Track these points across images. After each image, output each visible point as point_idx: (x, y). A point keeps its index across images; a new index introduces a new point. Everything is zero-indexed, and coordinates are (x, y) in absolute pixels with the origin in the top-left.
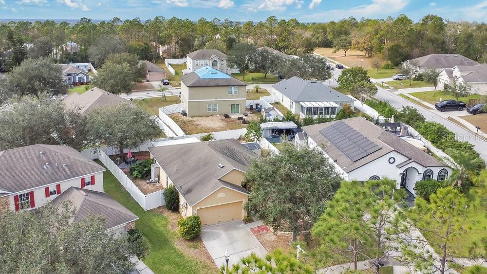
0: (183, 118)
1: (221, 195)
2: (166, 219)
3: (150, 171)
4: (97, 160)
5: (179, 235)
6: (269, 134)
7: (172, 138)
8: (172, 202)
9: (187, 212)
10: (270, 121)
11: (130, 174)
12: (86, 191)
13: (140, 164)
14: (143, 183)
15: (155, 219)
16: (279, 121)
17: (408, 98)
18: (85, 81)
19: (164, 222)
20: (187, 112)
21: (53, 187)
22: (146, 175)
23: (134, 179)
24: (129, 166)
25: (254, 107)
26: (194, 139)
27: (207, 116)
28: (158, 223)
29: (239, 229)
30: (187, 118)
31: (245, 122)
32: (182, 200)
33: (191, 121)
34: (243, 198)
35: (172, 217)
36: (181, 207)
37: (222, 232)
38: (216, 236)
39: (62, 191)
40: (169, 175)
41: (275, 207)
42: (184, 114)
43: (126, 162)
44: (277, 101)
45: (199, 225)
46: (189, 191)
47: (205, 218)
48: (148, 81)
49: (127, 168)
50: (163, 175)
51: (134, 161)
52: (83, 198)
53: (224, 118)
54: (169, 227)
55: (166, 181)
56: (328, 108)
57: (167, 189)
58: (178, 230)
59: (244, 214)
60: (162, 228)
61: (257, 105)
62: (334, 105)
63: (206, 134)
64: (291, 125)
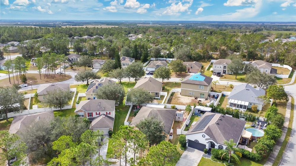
6: (197, 111)
27: (189, 96)
33: (179, 98)
39: (100, 114)
48: (190, 72)
56: (242, 105)
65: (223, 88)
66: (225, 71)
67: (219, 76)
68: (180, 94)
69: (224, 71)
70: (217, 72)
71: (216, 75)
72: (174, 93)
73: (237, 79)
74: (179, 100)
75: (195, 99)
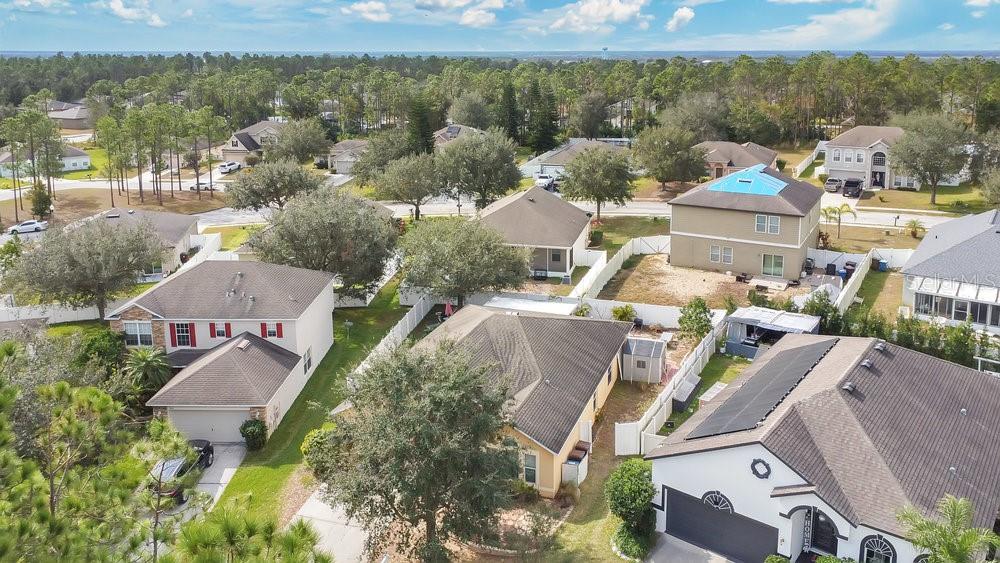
21: (221, 327)
30: (665, 268)
53: (734, 279)
56: (983, 306)
65: (873, 239)
66: (882, 174)
67: (855, 196)
68: (665, 261)
69: (874, 174)
70: (844, 178)
71: (842, 190)
72: (642, 256)
73: (941, 207)
74: (659, 283)
75: (739, 279)
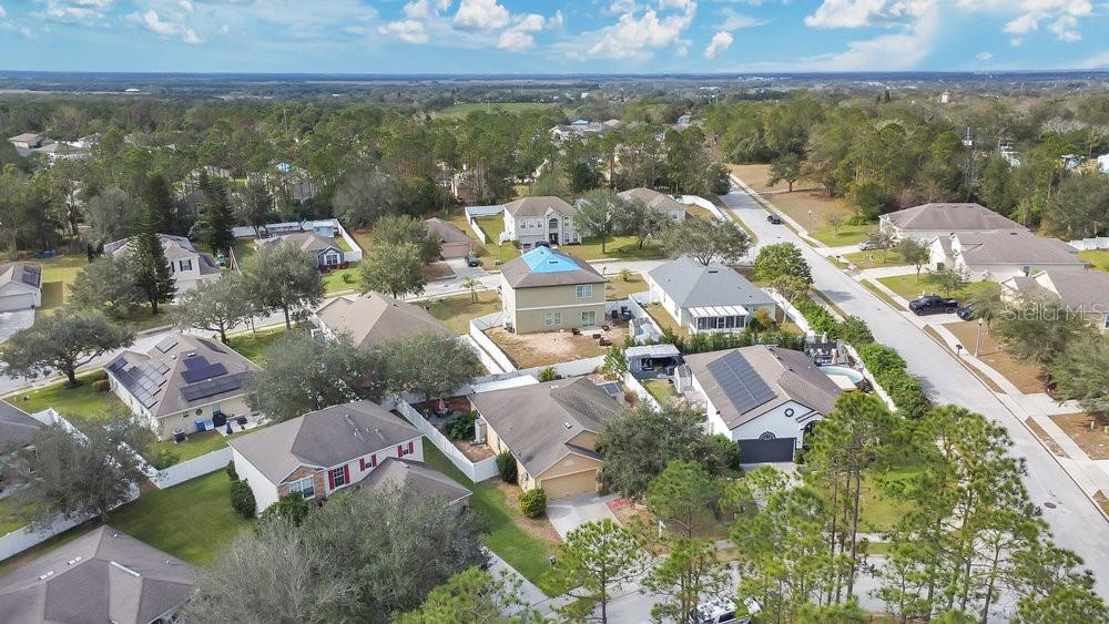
0: (508, 335)
1: (570, 463)
2: (502, 493)
3: (473, 429)
4: (395, 412)
5: (521, 512)
6: (639, 366)
7: (496, 377)
8: (508, 471)
9: (528, 485)
10: (639, 344)
11: (446, 431)
12: (405, 461)
13: (459, 419)
14: (466, 445)
15: (488, 493)
16: (654, 343)
17: (872, 288)
18: (339, 262)
19: (499, 497)
20: (514, 326)
21: (368, 459)
22: (468, 434)
23: (453, 440)
24: (444, 421)
25: (619, 312)
26: (528, 379)
27: (546, 332)
28: (493, 498)
29: (592, 503)
30: (515, 337)
31: (603, 343)
32: (521, 469)
33: (522, 342)
34: (597, 466)
35: (509, 490)
36: (520, 478)
37: (570, 507)
38: (566, 512)
39: (378, 463)
40: (501, 436)
41: (629, 478)
42: (511, 330)
43: (439, 416)
44: (656, 301)
45: (544, 500)
46: (529, 459)
47: (552, 491)
48: (442, 259)
49: (441, 423)
50: (492, 435)
51: (449, 414)
52: (406, 471)
53: (571, 335)
54: (508, 503)
55: (496, 444)
56: (732, 318)
57: (501, 456)
58: (519, 506)
59: (598, 486)
60: (498, 505)
61: (623, 309)
62: (743, 312)
63: (546, 367)
64: (671, 351)
66: (556, 235)
68: (505, 331)
69: (551, 235)
74: (532, 349)
75: (574, 334)
